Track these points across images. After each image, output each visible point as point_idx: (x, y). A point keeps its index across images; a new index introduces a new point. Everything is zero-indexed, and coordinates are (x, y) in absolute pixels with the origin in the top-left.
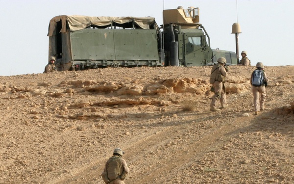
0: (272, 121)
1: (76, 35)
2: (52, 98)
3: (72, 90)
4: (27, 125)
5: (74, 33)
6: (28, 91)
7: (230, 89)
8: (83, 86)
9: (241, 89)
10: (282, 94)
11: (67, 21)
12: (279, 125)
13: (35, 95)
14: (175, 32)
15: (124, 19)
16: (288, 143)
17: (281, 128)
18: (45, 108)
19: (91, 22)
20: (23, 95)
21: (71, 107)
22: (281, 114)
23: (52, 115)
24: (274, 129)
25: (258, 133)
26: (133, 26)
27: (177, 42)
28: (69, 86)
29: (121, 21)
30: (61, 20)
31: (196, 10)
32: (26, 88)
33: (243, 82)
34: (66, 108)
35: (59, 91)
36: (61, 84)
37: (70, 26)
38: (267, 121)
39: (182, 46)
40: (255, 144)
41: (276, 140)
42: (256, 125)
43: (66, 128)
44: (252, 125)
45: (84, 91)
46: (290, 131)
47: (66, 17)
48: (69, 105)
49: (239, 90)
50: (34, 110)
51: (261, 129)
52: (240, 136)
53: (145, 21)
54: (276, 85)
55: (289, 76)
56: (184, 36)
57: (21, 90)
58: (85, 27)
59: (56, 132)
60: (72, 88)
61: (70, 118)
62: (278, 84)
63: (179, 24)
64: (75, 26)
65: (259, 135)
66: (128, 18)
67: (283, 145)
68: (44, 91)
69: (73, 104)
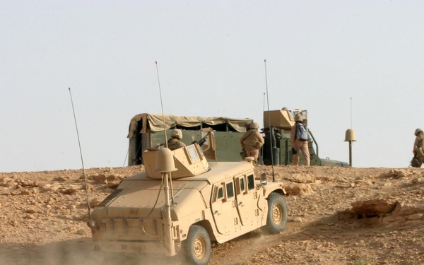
0: (328, 228)
1: (158, 136)
2: (62, 195)
3: (90, 186)
4: (13, 226)
5: (156, 134)
6: (36, 186)
7: (291, 190)
8: (106, 181)
9: (305, 190)
10: (353, 196)
11: (147, 120)
12: (335, 233)
13: (43, 191)
14: (277, 136)
15: (216, 120)
16: (340, 255)
17: (337, 237)
18: (49, 206)
19: (176, 122)
20: (27, 190)
21: (81, 206)
22: (343, 219)
23: (52, 215)
24: (328, 238)
25: (304, 242)
26: (227, 128)
27: (278, 149)
28: (90, 181)
29: (213, 122)
30: (142, 119)
31: (304, 113)
32: (34, 183)
33: (310, 182)
34: (74, 207)
35: (75, 187)
36: (81, 178)
37: (151, 126)
38: (322, 227)
39: (284, 154)
40: (296, 256)
41: (325, 252)
42: (305, 233)
43: (63, 231)
44: (301, 233)
45: (105, 188)
46: (346, 240)
47: (147, 115)
48: (79, 203)
49: (302, 191)
50: (33, 208)
51: (312, 237)
52: (281, 245)
53: (241, 123)
54: (350, 186)
55: (370, 176)
56: (287, 142)
57: (29, 185)
58: (169, 127)
59: (47, 235)
60: (92, 184)
61: (75, 219)
62: (353, 185)
63: (282, 128)
64: (157, 126)
65: (306, 244)
66: (221, 119)
67: (332, 257)
68: (57, 186)
69: (84, 202)
